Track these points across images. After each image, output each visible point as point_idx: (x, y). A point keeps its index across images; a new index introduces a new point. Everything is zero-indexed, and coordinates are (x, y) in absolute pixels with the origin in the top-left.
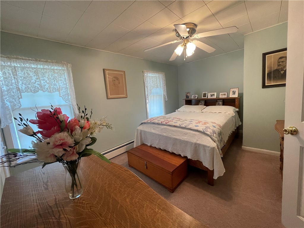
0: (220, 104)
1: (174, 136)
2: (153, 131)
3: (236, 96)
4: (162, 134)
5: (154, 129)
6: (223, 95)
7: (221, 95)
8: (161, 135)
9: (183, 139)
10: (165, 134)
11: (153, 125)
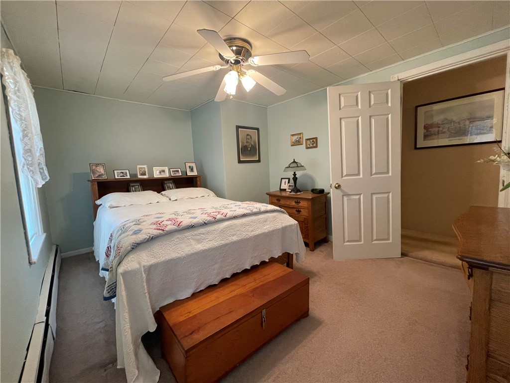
0: (171, 187)
1: (253, 233)
2: (200, 247)
3: (195, 173)
4: (227, 242)
5: (199, 241)
6: (176, 173)
7: (173, 171)
8: (226, 245)
9: (267, 231)
10: (235, 238)
11: (188, 234)
